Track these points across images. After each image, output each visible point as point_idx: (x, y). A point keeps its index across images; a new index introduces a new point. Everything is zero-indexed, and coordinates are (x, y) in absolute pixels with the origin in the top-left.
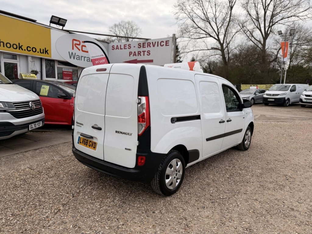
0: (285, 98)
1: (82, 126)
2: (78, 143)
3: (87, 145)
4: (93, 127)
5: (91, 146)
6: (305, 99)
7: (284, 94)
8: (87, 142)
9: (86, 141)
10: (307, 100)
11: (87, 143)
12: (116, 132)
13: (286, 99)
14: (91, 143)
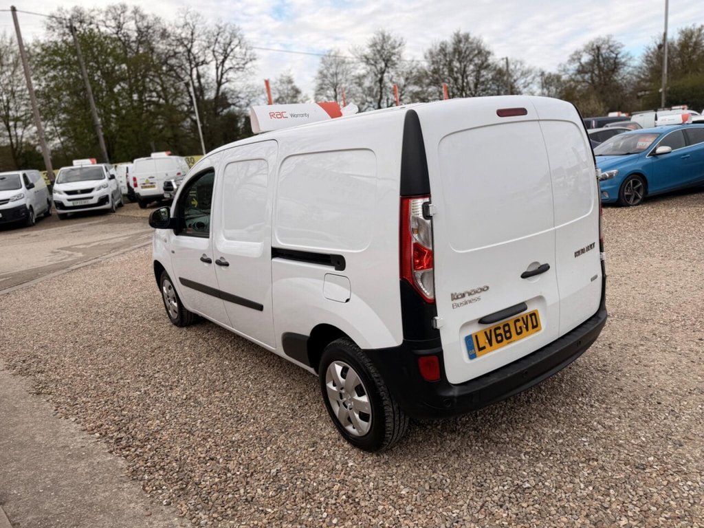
0: (25, 205)
1: (483, 294)
2: (472, 356)
3: (510, 337)
4: (525, 276)
5: (524, 330)
6: (69, 200)
7: (19, 197)
8: (507, 328)
9: (501, 331)
10: (74, 202)
11: (509, 331)
12: (577, 254)
13: (28, 207)
14: (520, 324)
